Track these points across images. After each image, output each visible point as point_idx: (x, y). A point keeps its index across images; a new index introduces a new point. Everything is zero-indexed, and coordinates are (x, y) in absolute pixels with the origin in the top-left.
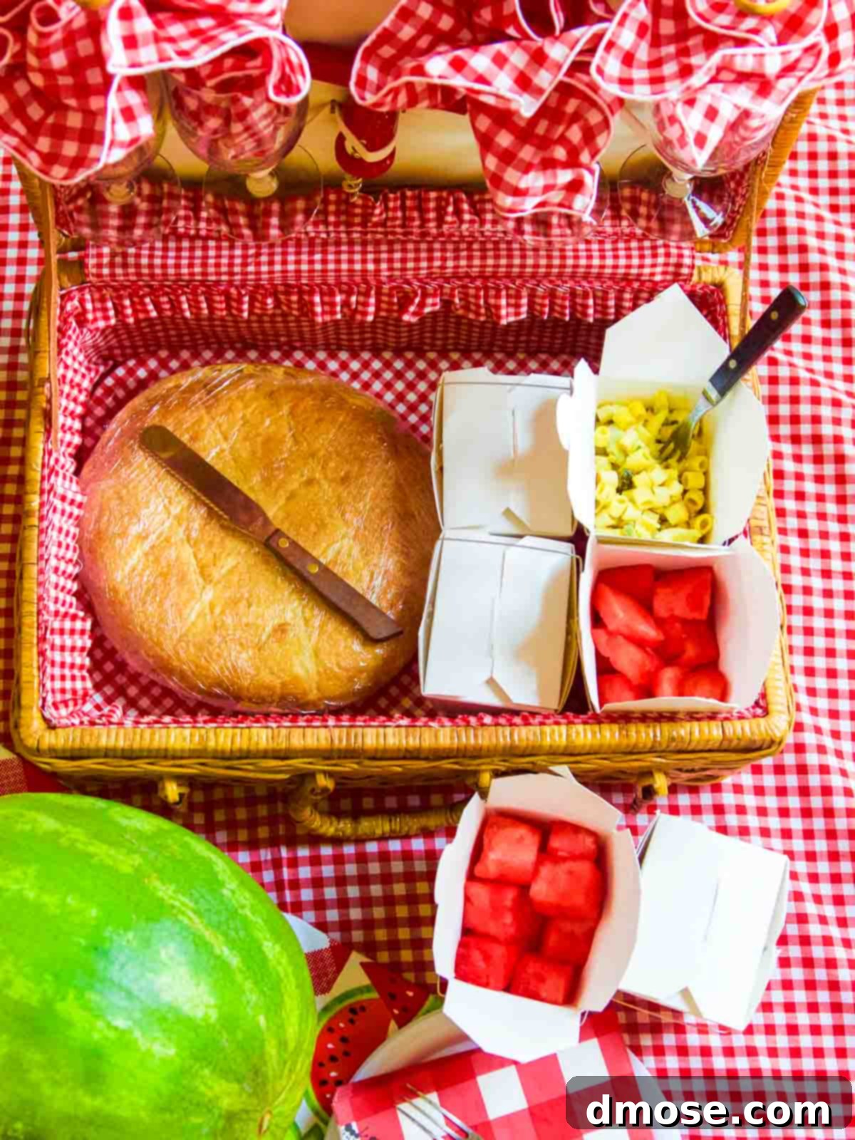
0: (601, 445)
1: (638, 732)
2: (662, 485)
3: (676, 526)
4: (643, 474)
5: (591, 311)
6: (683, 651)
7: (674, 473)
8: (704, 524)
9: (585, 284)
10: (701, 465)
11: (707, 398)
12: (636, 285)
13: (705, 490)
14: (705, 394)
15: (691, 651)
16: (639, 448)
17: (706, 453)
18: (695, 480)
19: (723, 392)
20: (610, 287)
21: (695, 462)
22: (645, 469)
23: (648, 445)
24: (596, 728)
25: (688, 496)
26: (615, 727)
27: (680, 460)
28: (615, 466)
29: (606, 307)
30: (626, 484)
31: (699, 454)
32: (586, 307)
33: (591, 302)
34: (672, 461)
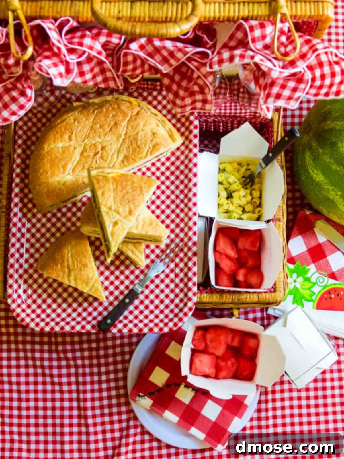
0: (220, 181)
1: (226, 297)
2: (244, 196)
3: (248, 212)
4: (236, 192)
5: (221, 128)
6: (247, 262)
7: (248, 191)
8: (259, 212)
9: (219, 118)
10: (259, 188)
11: (261, 166)
12: (239, 119)
13: (260, 197)
14: (260, 164)
15: (250, 263)
16: (235, 182)
17: (261, 183)
18: (256, 194)
19: (267, 165)
20: (229, 120)
21: (256, 186)
22: (237, 190)
23: (238, 180)
24: (211, 295)
25: (254, 200)
26: (218, 295)
27: (251, 186)
28: (226, 189)
29: (227, 126)
30: (230, 196)
31: (258, 183)
32: (220, 126)
33: (221, 124)
34: (248, 186)
